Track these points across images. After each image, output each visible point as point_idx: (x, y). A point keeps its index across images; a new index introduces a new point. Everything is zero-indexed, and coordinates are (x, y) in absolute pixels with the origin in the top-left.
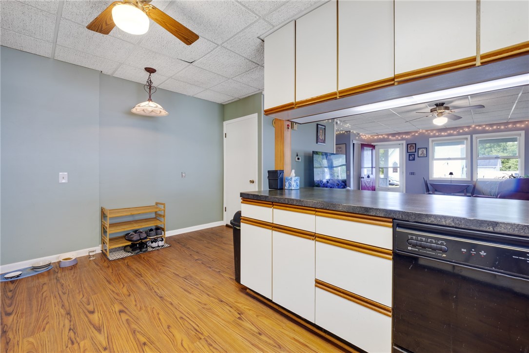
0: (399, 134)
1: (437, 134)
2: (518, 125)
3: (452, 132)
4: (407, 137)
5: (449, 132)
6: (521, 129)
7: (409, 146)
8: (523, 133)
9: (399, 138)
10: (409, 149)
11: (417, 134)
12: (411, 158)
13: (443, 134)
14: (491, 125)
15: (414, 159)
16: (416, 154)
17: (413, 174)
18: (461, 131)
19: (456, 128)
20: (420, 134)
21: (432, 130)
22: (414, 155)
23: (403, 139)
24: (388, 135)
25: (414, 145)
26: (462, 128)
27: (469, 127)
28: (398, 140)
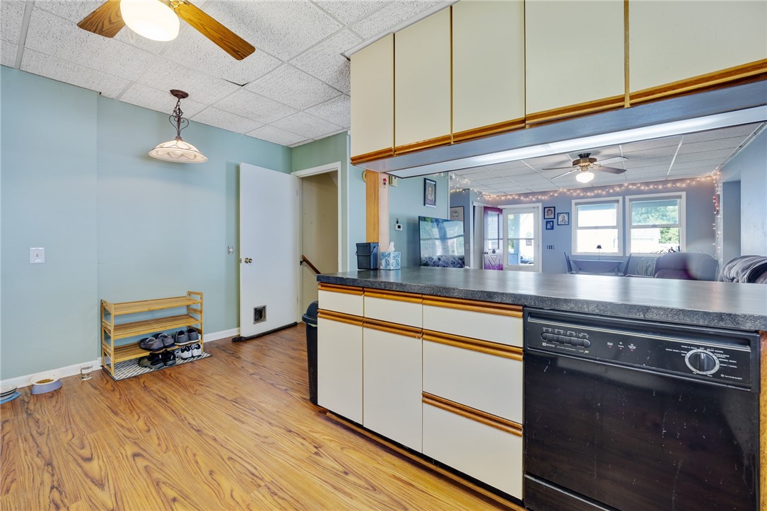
0: (533, 194)
1: (582, 194)
2: (678, 185)
3: (600, 191)
4: (543, 198)
5: (596, 192)
6: (682, 190)
7: (546, 209)
8: (684, 194)
9: (534, 199)
10: (546, 214)
11: (556, 195)
12: (549, 226)
13: (589, 194)
14: (647, 184)
15: (552, 228)
16: (555, 221)
17: (551, 247)
18: (611, 191)
19: (605, 186)
20: (560, 194)
21: (575, 190)
22: (553, 222)
23: (538, 201)
24: (519, 195)
25: (553, 209)
26: (612, 187)
27: (620, 186)
28: (532, 202)
